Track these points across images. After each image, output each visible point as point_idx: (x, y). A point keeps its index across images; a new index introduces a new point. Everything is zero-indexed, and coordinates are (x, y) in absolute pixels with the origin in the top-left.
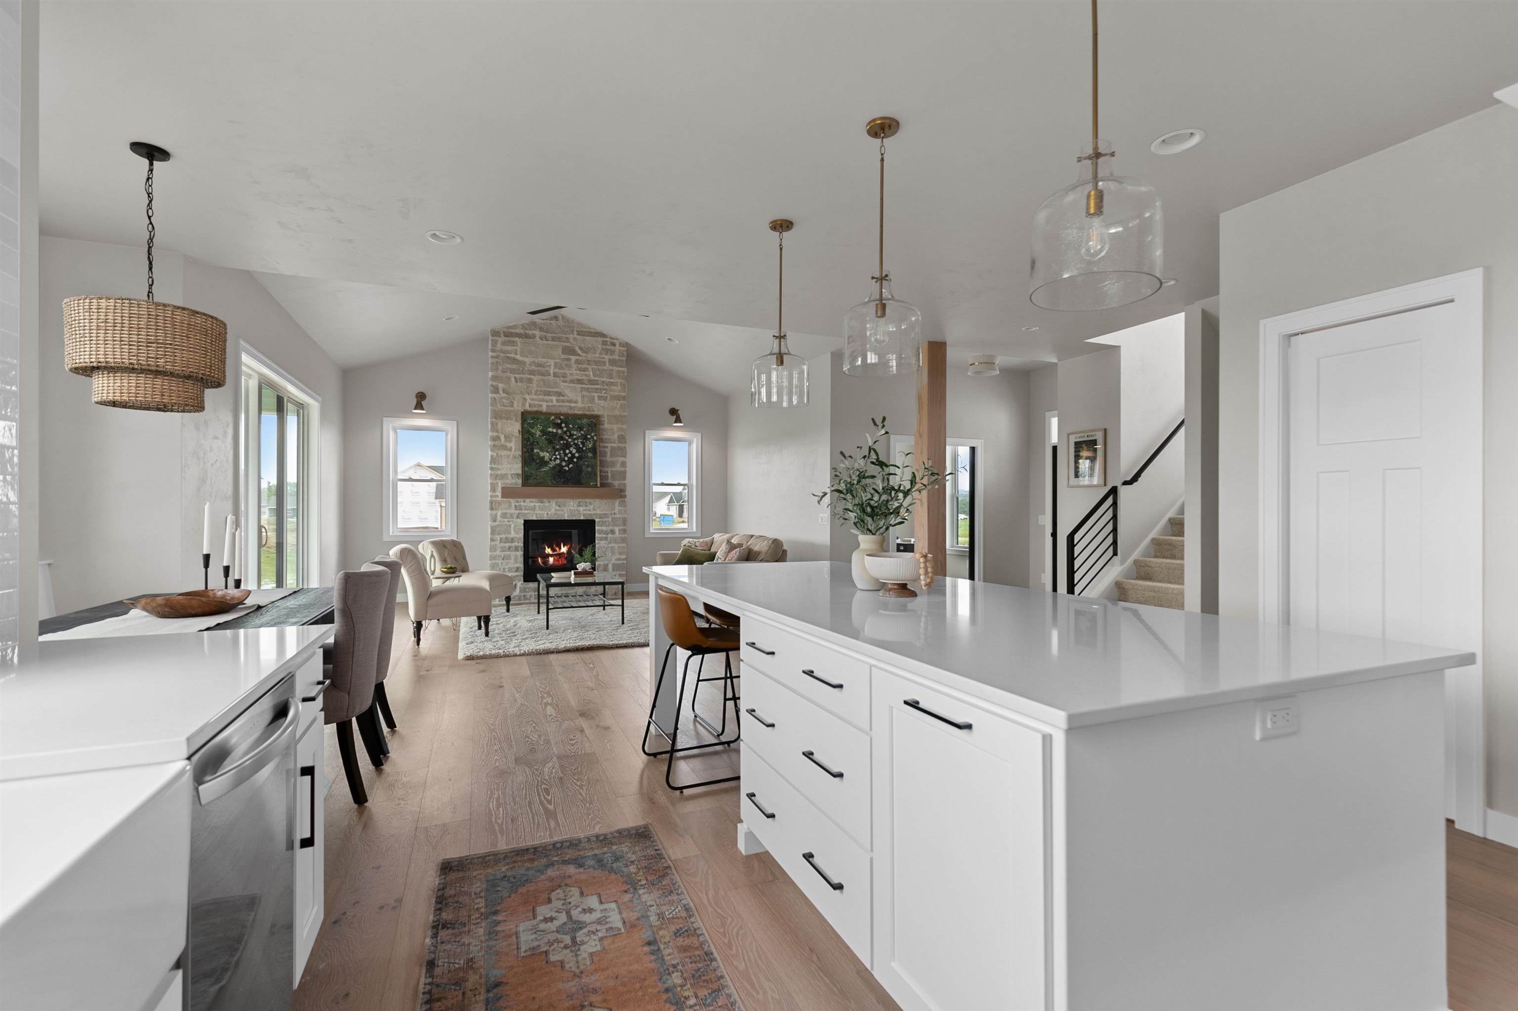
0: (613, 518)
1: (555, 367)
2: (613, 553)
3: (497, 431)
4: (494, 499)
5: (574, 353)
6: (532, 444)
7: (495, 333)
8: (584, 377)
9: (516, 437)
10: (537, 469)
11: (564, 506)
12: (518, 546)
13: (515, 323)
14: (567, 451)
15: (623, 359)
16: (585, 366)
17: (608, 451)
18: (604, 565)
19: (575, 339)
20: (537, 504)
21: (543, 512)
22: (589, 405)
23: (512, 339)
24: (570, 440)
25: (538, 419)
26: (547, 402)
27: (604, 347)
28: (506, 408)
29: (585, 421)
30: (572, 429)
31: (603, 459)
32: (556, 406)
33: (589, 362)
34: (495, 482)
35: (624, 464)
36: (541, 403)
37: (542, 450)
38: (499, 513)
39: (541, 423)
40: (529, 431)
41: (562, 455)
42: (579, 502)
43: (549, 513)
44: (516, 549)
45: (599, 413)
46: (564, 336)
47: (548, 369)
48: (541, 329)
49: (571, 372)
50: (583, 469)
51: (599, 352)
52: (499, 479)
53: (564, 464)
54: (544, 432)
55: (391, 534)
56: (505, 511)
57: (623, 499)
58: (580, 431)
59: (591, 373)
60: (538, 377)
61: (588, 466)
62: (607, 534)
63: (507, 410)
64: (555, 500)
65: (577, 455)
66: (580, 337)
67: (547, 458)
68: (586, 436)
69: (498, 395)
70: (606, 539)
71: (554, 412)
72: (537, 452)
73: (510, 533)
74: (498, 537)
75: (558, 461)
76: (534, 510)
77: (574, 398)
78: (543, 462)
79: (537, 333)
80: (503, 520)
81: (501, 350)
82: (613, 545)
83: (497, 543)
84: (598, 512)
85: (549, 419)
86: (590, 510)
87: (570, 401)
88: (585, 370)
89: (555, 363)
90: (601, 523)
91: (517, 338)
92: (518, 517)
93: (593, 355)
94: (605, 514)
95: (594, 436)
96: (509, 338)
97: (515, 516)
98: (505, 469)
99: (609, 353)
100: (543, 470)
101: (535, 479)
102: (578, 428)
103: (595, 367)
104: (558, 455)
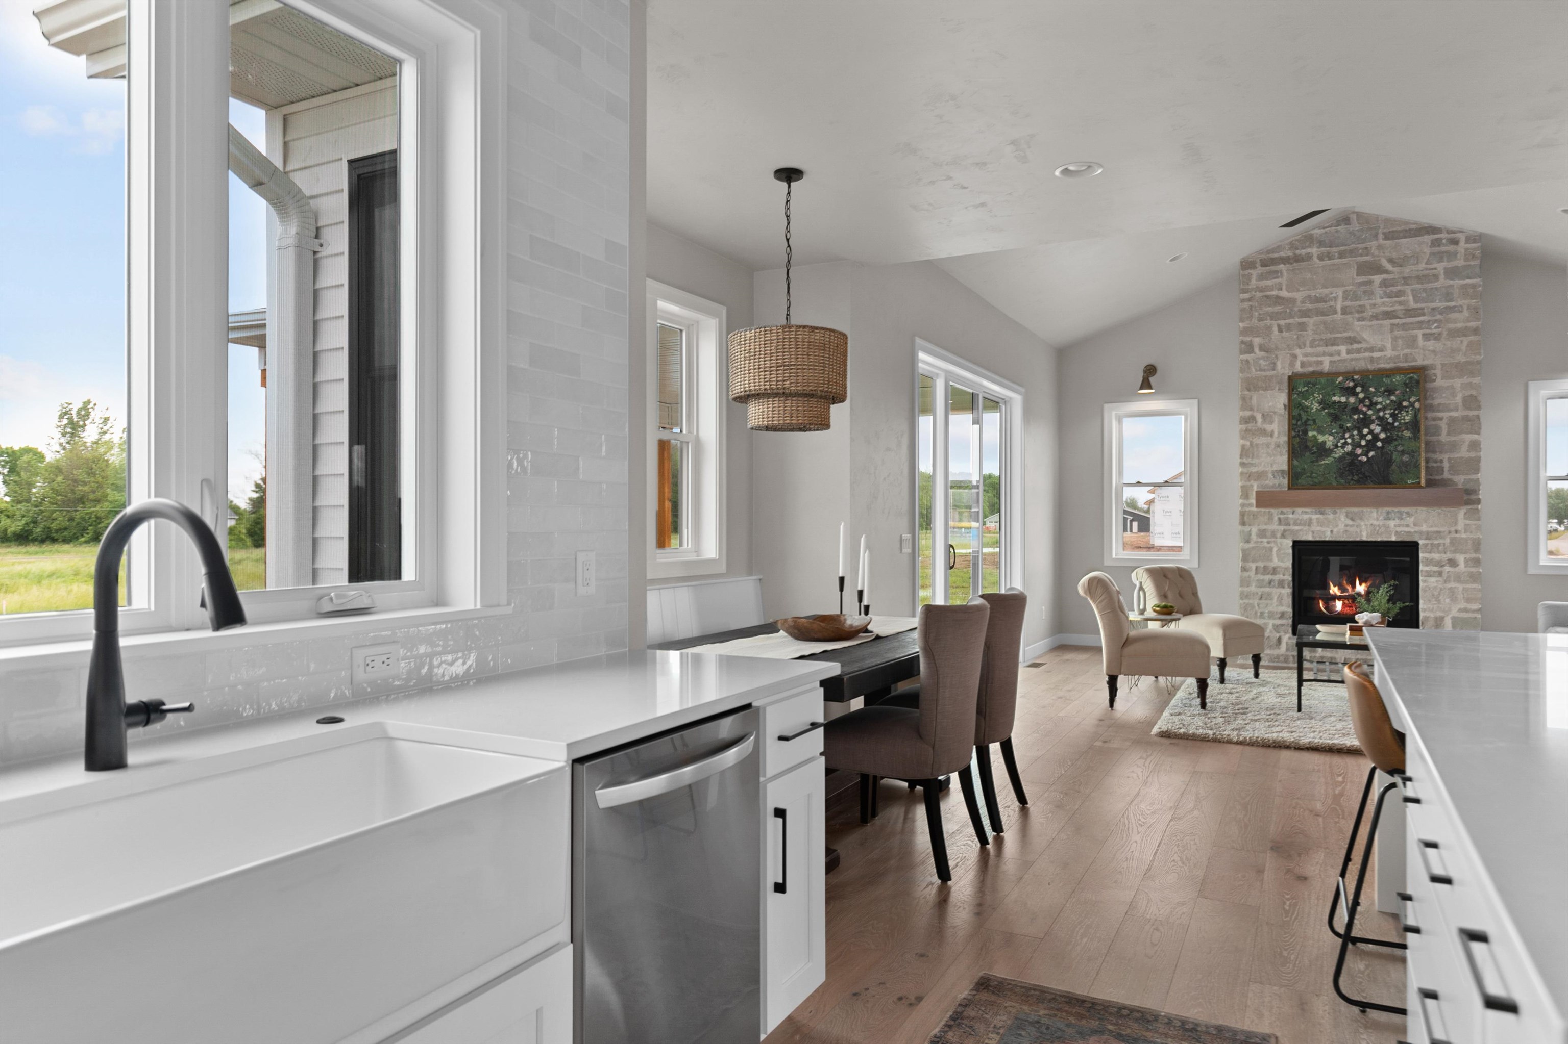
0: (1452, 540)
1: (1345, 299)
2: (1454, 599)
3: (1251, 409)
4: (1247, 509)
5: (1378, 269)
6: (1305, 423)
7: (1247, 264)
8: (1397, 307)
9: (1281, 415)
10: (1312, 462)
11: (1361, 519)
12: (1284, 581)
13: (1278, 244)
14: (1365, 431)
15: (1472, 263)
16: (1399, 288)
17: (1443, 425)
18: (1436, 619)
19: (1380, 247)
20: (1314, 517)
21: (1323, 529)
22: (1406, 351)
23: (1273, 268)
24: (1370, 412)
25: (1314, 385)
26: (1331, 355)
27: (1436, 249)
28: (1263, 373)
29: (1398, 379)
30: (1375, 394)
31: (1434, 438)
32: (1345, 360)
33: (1406, 280)
34: (1248, 483)
35: (1475, 446)
36: (1320, 359)
37: (1321, 431)
38: (1254, 530)
39: (1320, 389)
40: (1300, 404)
41: (1357, 437)
42: (1388, 513)
43: (1335, 530)
44: (1281, 584)
45: (1426, 363)
46: (1360, 246)
47: (1332, 303)
48: (1321, 244)
49: (1373, 302)
50: (1394, 457)
51: (1425, 261)
52: (1255, 480)
53: (1359, 451)
54: (1324, 404)
55: (1114, 556)
56: (1264, 527)
57: (1474, 507)
58: (1389, 395)
59: (1411, 298)
60: (1315, 318)
61: (1403, 453)
62: (1442, 566)
63: (1266, 377)
64: (1344, 510)
66: (1388, 243)
67: (1329, 444)
68: (1400, 403)
69: (1252, 355)
70: (1440, 574)
71: (1342, 369)
72: (1314, 436)
73: (1271, 560)
74: (1253, 566)
75: (1349, 448)
76: (1309, 525)
77: (1379, 344)
78: (1323, 451)
79: (1314, 251)
80: (1260, 540)
81: (1257, 287)
82: (1452, 585)
83: (1252, 573)
84: (1424, 528)
85: (1333, 382)
86: (1407, 526)
87: (1371, 350)
88: (1399, 294)
89: (1344, 292)
90: (1429, 547)
91: (1282, 266)
92: (1283, 536)
93: (1413, 267)
94: (1439, 532)
95: (1414, 402)
96: (1268, 268)
97: (1279, 535)
98: (1263, 464)
99: (1445, 259)
100: (1323, 462)
101: (1310, 477)
102: (1385, 391)
103: (1419, 286)
104: (1349, 437)
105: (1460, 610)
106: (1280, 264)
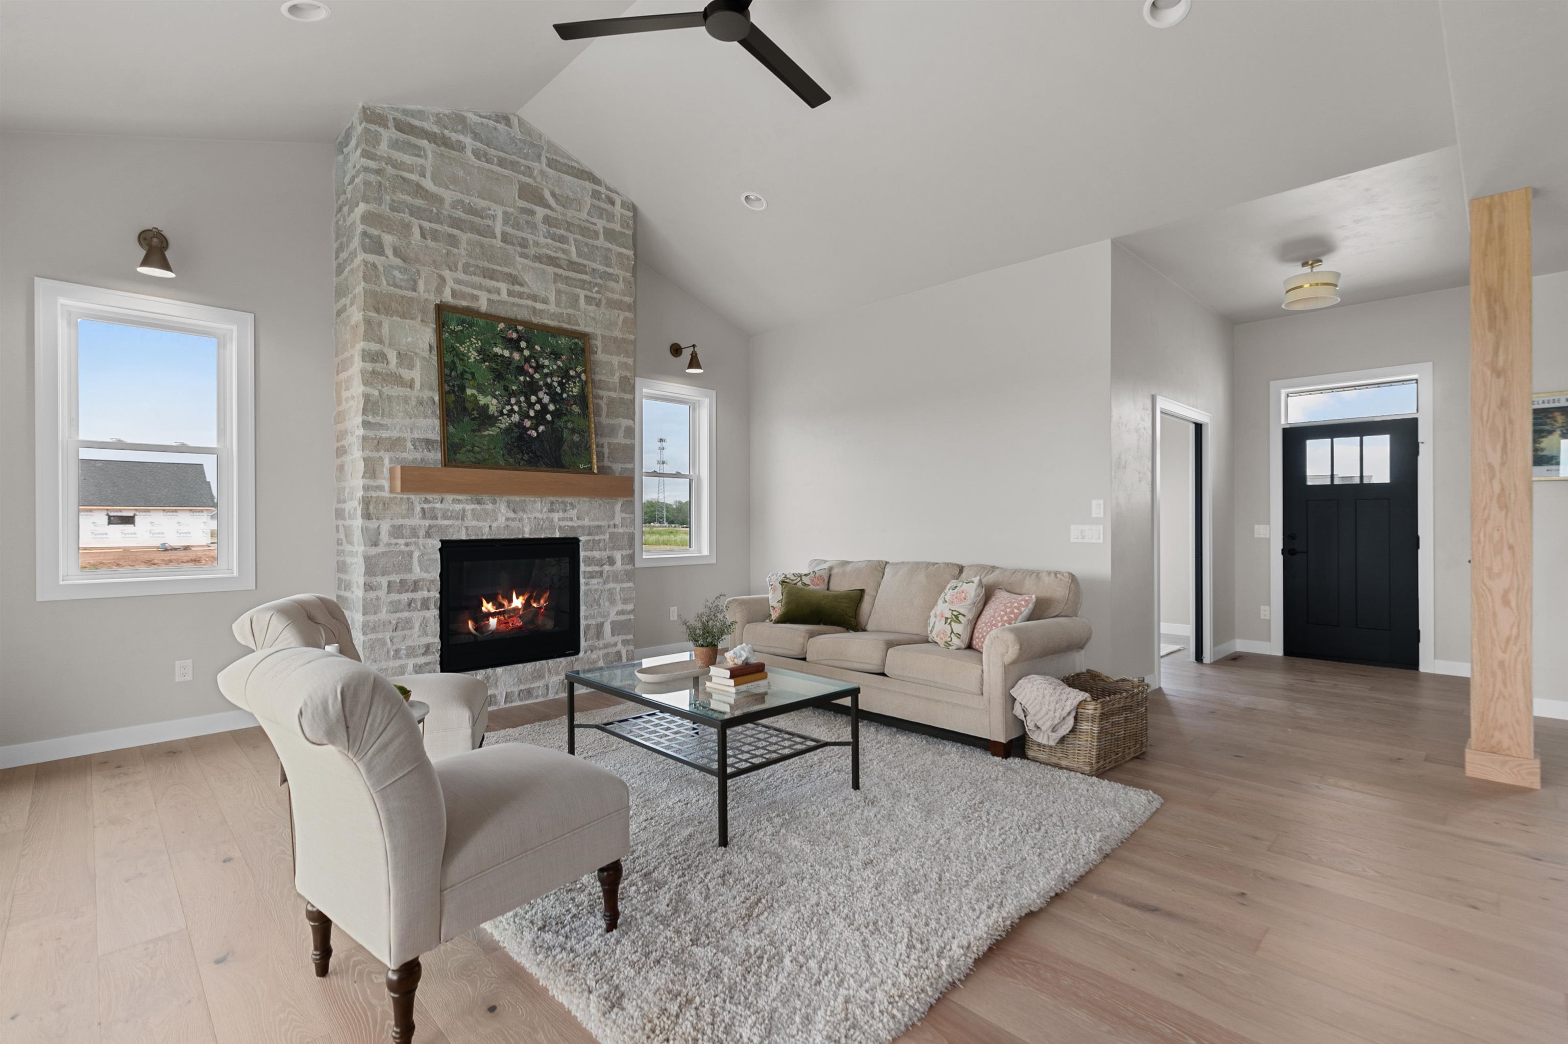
0: (612, 535)
1: (506, 221)
2: (612, 601)
3: (381, 342)
4: (374, 494)
5: (540, 199)
6: (462, 375)
7: (373, 116)
8: (560, 255)
9: (424, 358)
10: (474, 431)
11: (524, 510)
12: (428, 599)
13: (420, 107)
14: (533, 399)
15: (626, 232)
16: (562, 232)
17: (603, 404)
18: (597, 625)
19: (542, 172)
20: (469, 507)
21: (481, 524)
22: (570, 311)
23: (413, 139)
24: (537, 376)
25: (471, 325)
26: (489, 291)
27: (596, 202)
28: (399, 292)
29: (563, 341)
30: (541, 354)
31: (598, 419)
32: (505, 303)
33: (569, 226)
34: (375, 454)
35: (630, 432)
36: (475, 292)
37: (482, 391)
38: (385, 527)
39: (478, 334)
40: (454, 349)
41: (524, 405)
42: (552, 503)
43: (494, 525)
44: (425, 604)
45: (587, 330)
46: (522, 161)
47: (490, 223)
48: (476, 136)
49: (536, 238)
50: (565, 435)
51: (586, 211)
52: (386, 450)
53: (528, 423)
54: (485, 355)
56: (400, 522)
57: (629, 498)
58: (556, 359)
59: (573, 249)
60: (470, 235)
61: (573, 431)
62: (602, 565)
63: (403, 297)
64: (505, 498)
65: (551, 407)
66: (551, 172)
67: (493, 410)
68: (567, 372)
69: (383, 258)
70: (600, 574)
71: (503, 313)
72: (473, 395)
73: (410, 571)
74: (384, 581)
75: (516, 418)
76: (463, 519)
77: (542, 293)
78: (485, 418)
79: (467, 141)
80: (394, 541)
81: (390, 158)
82: (611, 585)
83: (382, 593)
84: (586, 522)
85: (494, 328)
86: (571, 519)
87: (534, 298)
88: (562, 239)
89: (505, 213)
90: (591, 544)
91: (425, 142)
92: (428, 535)
93: (576, 213)
94: (599, 527)
95: (581, 373)
96: (405, 136)
97: (422, 533)
98: (398, 427)
99: (605, 217)
100: (486, 433)
101: (472, 451)
102: (551, 353)
103: (581, 238)
104: (516, 404)
105: (619, 613)
106: (422, 138)
